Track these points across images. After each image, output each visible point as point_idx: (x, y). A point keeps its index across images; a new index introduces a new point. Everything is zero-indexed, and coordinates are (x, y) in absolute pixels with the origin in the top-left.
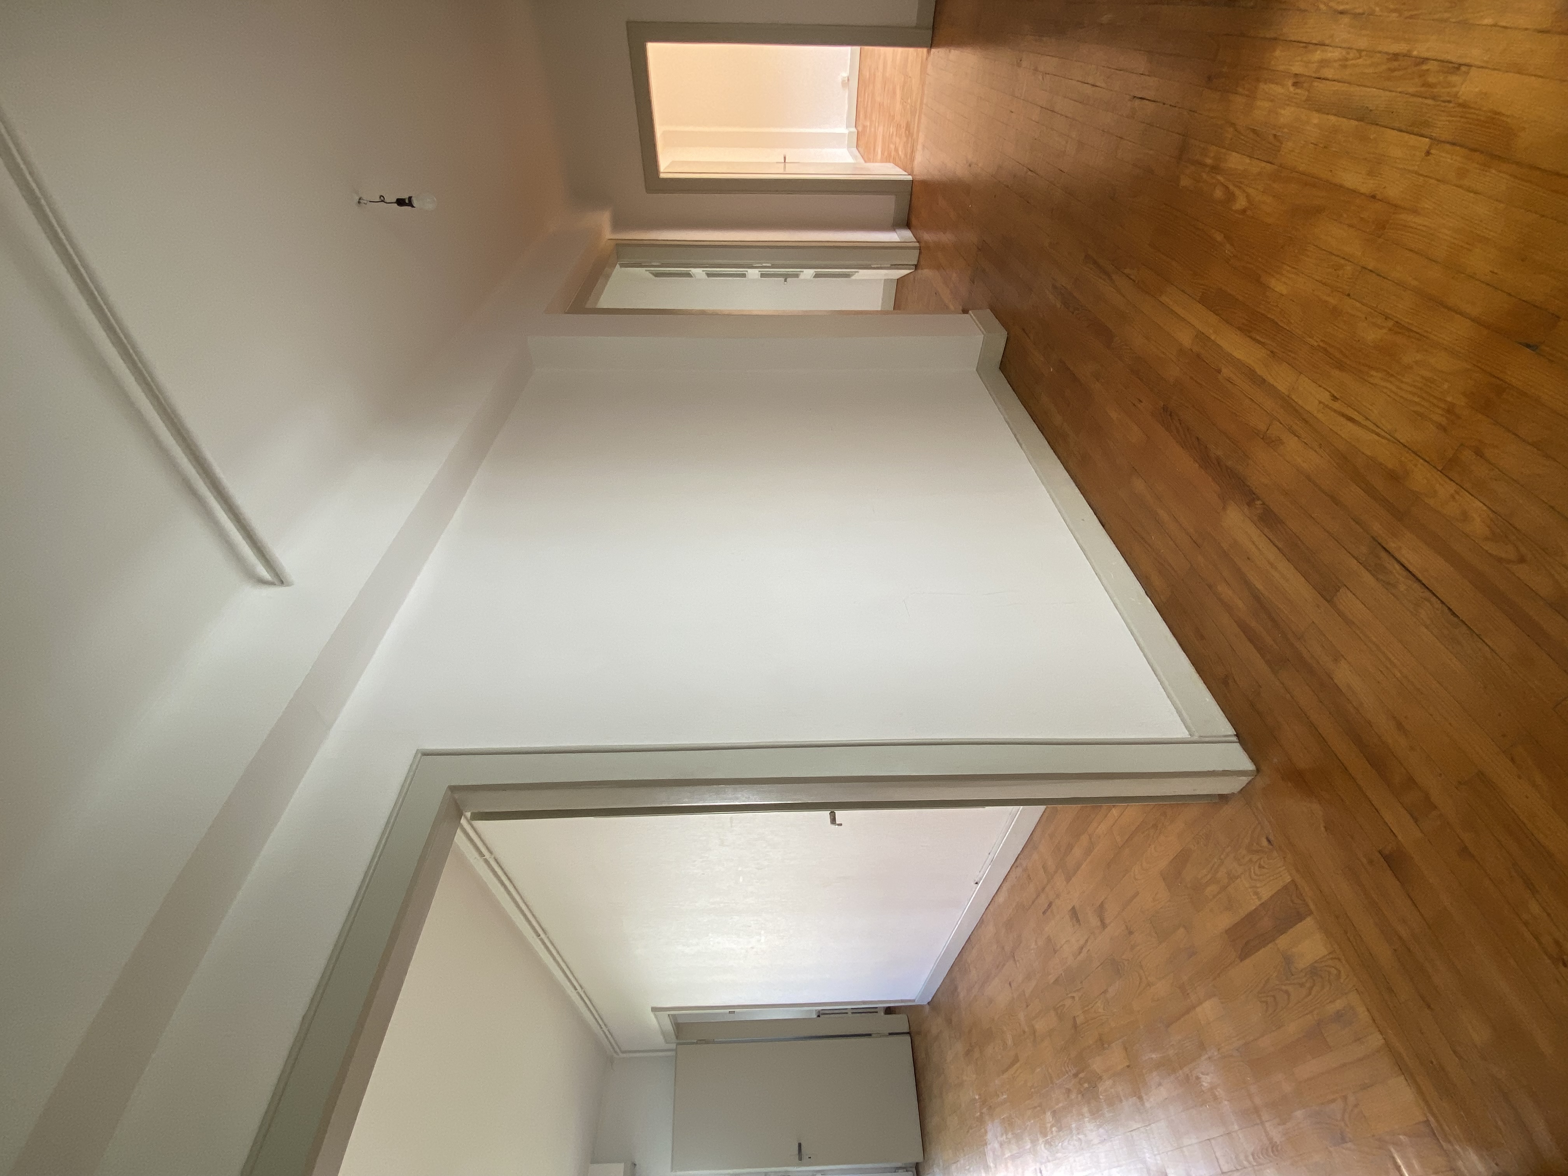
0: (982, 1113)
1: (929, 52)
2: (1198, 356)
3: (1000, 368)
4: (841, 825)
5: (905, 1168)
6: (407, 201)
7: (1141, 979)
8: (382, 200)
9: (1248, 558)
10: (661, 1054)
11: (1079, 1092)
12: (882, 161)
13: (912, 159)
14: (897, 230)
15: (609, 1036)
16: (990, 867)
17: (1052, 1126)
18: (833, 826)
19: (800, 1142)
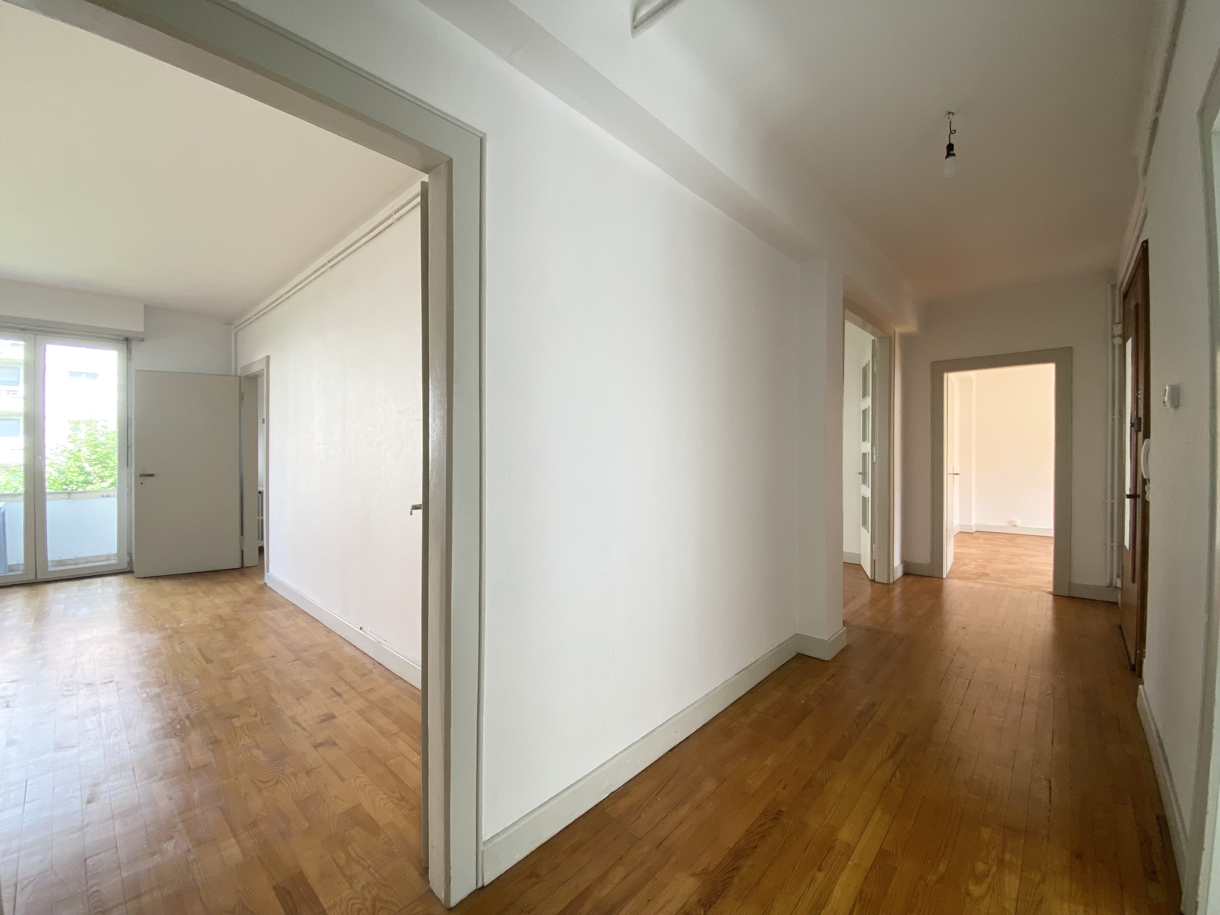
0: (167, 629)
1: (1049, 593)
2: (831, 848)
3: (798, 654)
4: (411, 514)
5: (130, 563)
6: (951, 152)
7: (266, 782)
8: (953, 132)
9: (649, 901)
10: (233, 364)
11: (173, 720)
12: (955, 553)
13: (959, 578)
14: (901, 565)
15: (249, 322)
16: (374, 640)
17: (147, 693)
18: (410, 507)
19: (155, 475)
